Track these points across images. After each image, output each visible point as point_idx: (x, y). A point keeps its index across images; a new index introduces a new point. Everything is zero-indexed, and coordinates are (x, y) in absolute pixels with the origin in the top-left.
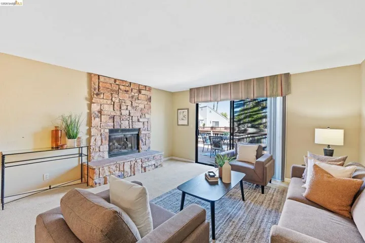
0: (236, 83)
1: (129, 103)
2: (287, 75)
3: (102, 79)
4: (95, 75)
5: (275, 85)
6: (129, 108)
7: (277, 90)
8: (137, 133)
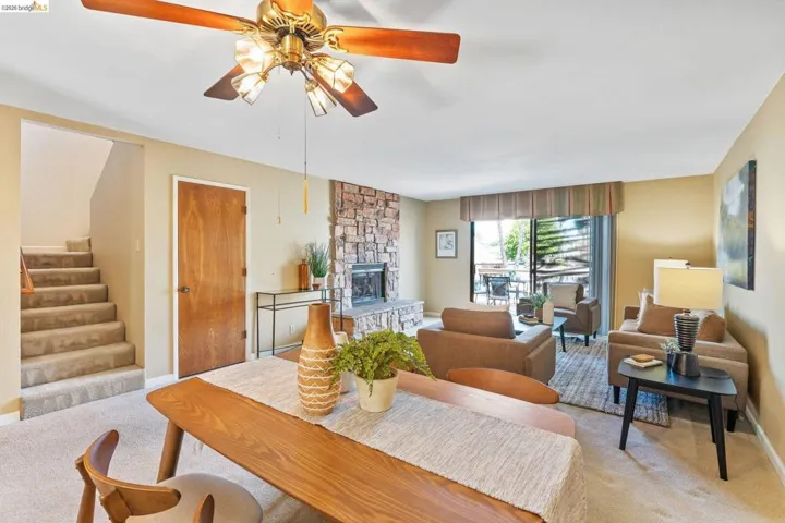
0: (542, 192)
1: (374, 224)
2: (619, 185)
3: (346, 188)
4: (339, 182)
5: (601, 198)
6: (375, 230)
7: (604, 205)
8: (381, 270)
